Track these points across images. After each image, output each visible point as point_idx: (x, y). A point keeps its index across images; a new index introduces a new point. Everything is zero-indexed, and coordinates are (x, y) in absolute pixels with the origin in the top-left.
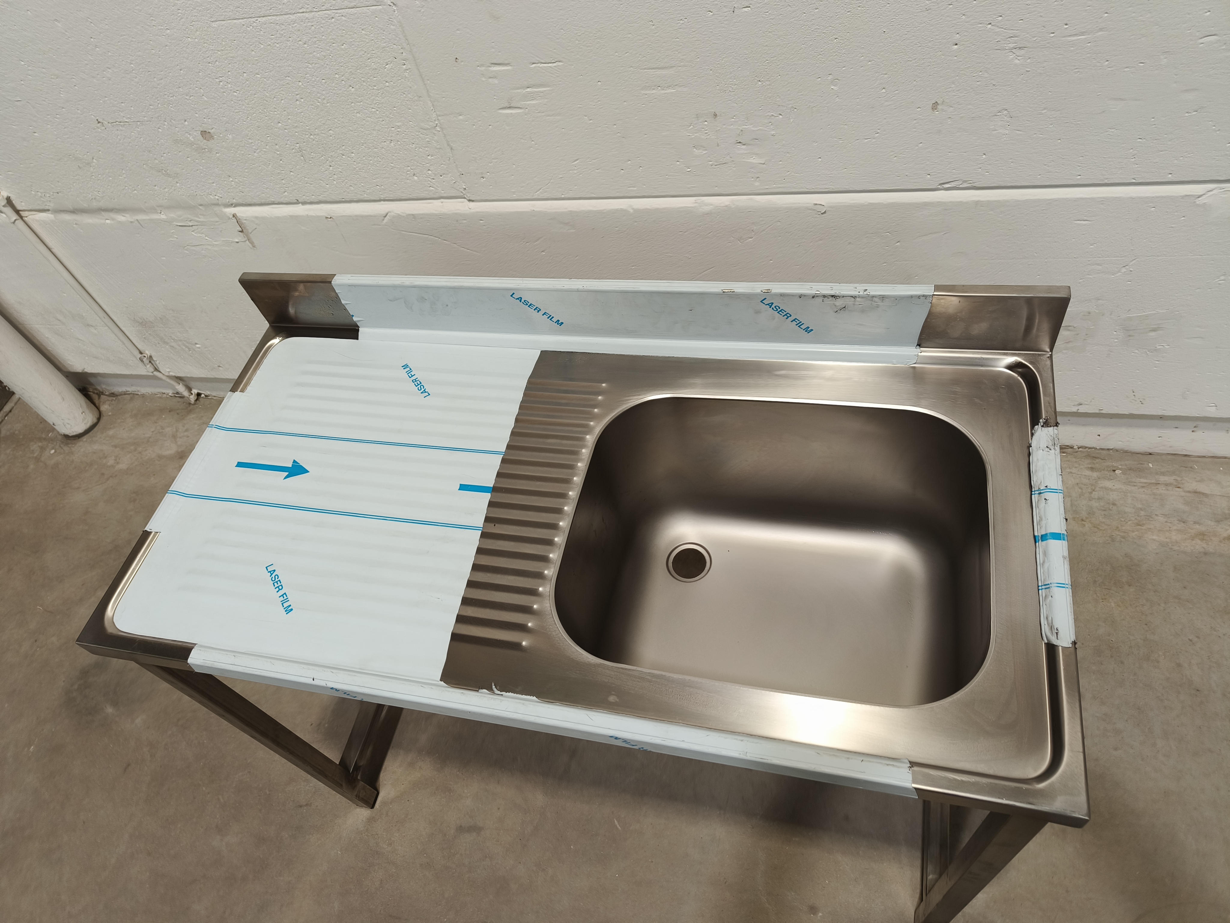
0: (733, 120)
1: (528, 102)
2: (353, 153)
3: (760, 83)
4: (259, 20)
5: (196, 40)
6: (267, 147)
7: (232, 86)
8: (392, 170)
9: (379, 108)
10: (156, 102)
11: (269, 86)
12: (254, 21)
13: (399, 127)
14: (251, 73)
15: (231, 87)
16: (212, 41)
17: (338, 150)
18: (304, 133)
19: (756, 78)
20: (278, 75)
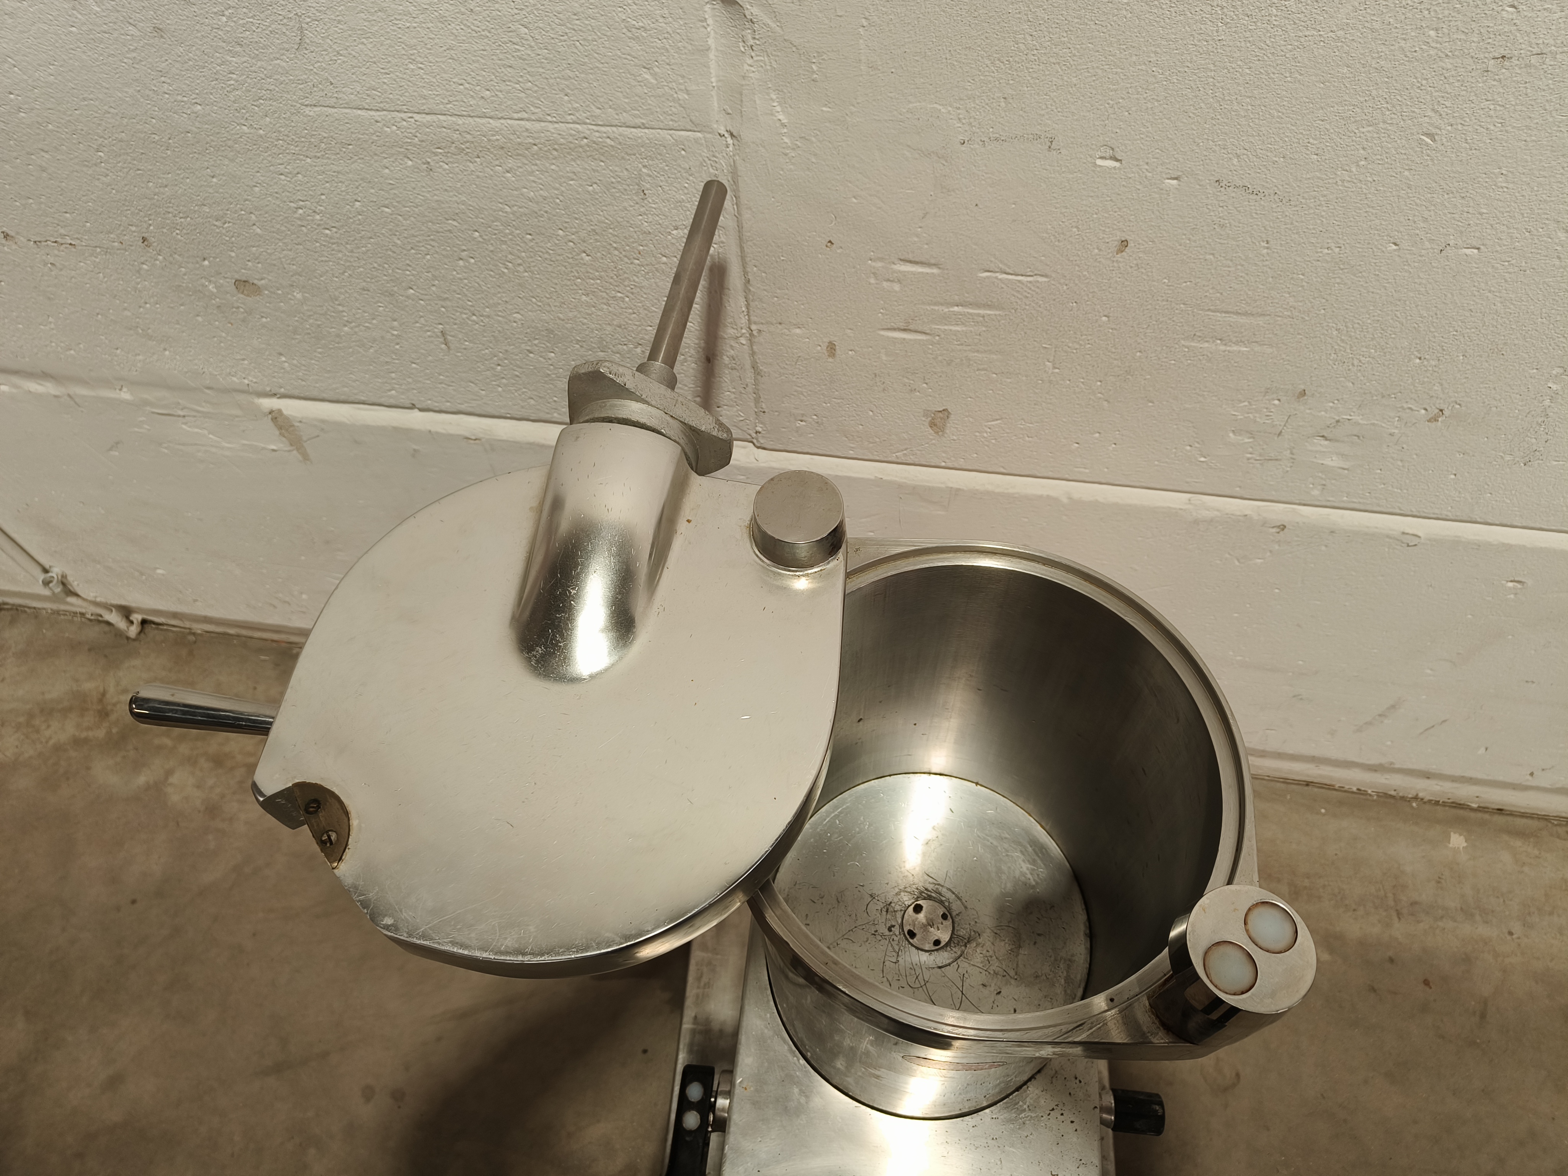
4: (416, 119)
5: (261, 132)
6: (374, 321)
7: (325, 219)
10: (145, 222)
11: (406, 230)
12: (404, 118)
14: (373, 204)
15: (321, 220)
16: (297, 139)
19: (1415, 353)
20: (431, 215)
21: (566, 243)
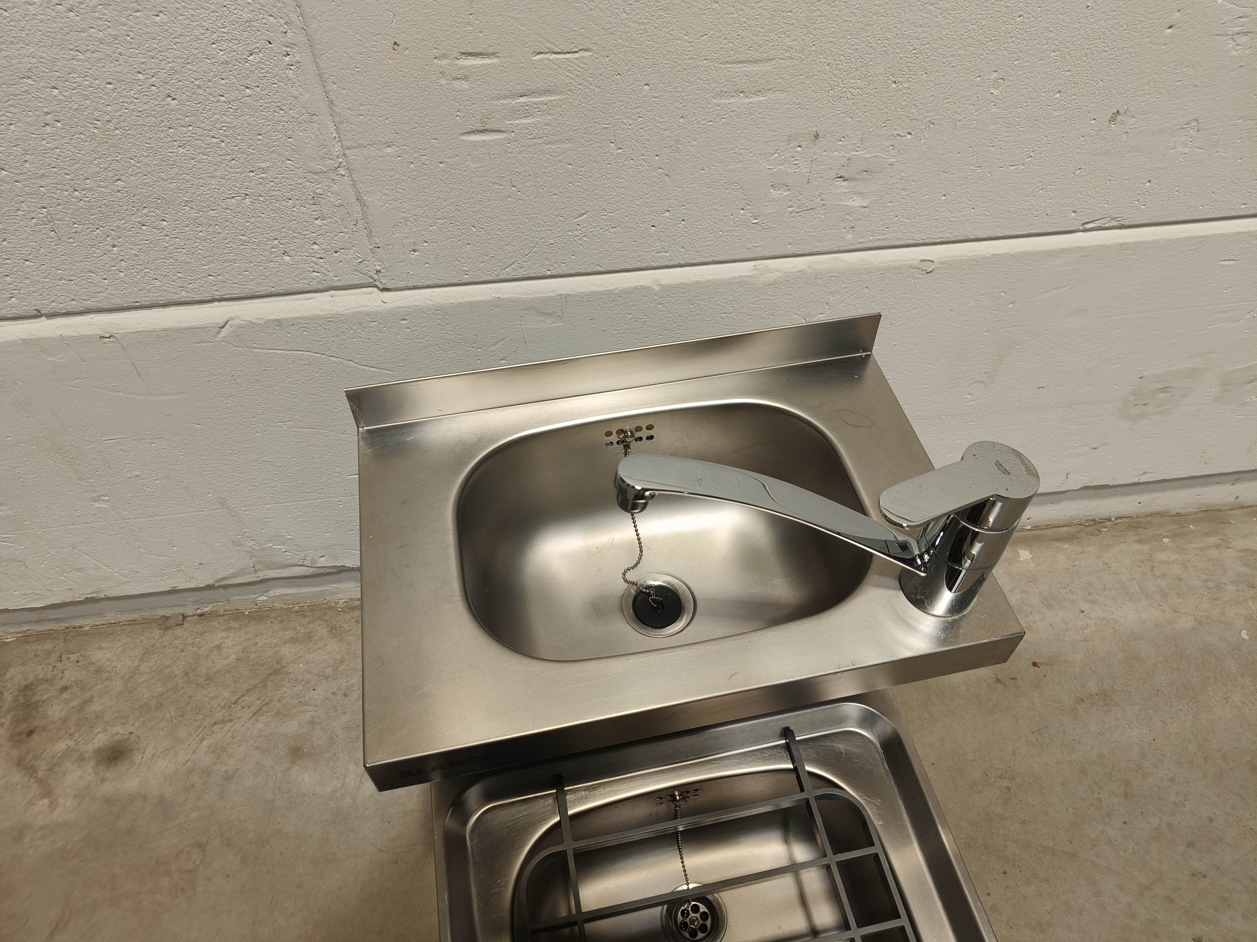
0: (840, 143)
1: (517, 122)
2: (164, 220)
3: (894, 85)
8: (243, 247)
9: (227, 136)
13: (264, 170)
17: (133, 217)
18: (59, 187)
19: (891, 77)
21: (148, 88)
